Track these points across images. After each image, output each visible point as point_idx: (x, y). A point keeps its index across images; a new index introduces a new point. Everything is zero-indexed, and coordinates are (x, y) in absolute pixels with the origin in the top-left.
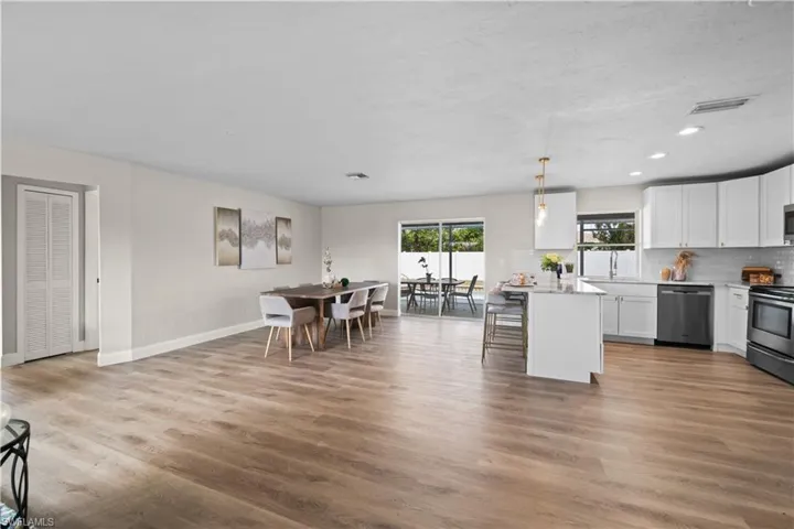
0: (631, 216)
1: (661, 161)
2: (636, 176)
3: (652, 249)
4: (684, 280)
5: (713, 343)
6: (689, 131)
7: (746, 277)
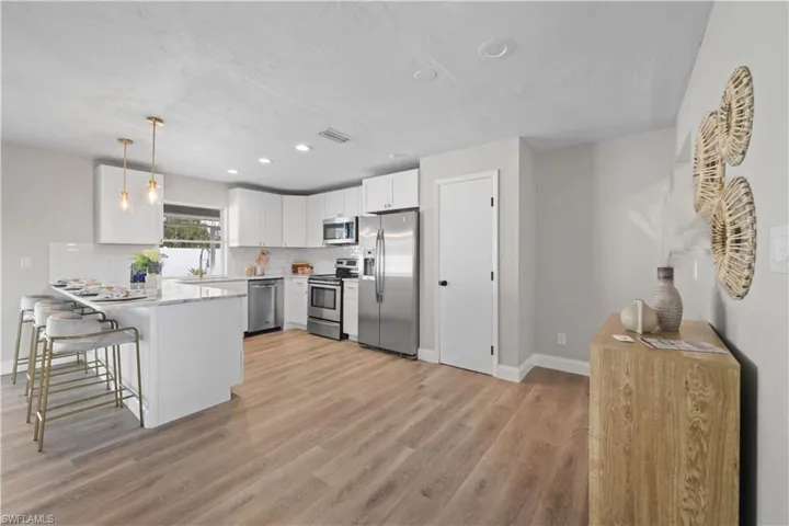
0: (215, 214)
1: (264, 167)
2: (230, 174)
3: (240, 247)
4: (263, 275)
5: (283, 324)
6: (302, 148)
7: (295, 269)
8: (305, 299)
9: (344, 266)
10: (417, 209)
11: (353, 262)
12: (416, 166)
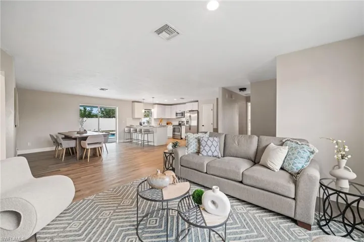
3: (156, 118)
7: (167, 124)
8: (172, 131)
9: (181, 123)
10: (198, 111)
11: (183, 122)
12: (197, 101)
